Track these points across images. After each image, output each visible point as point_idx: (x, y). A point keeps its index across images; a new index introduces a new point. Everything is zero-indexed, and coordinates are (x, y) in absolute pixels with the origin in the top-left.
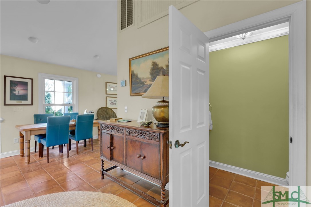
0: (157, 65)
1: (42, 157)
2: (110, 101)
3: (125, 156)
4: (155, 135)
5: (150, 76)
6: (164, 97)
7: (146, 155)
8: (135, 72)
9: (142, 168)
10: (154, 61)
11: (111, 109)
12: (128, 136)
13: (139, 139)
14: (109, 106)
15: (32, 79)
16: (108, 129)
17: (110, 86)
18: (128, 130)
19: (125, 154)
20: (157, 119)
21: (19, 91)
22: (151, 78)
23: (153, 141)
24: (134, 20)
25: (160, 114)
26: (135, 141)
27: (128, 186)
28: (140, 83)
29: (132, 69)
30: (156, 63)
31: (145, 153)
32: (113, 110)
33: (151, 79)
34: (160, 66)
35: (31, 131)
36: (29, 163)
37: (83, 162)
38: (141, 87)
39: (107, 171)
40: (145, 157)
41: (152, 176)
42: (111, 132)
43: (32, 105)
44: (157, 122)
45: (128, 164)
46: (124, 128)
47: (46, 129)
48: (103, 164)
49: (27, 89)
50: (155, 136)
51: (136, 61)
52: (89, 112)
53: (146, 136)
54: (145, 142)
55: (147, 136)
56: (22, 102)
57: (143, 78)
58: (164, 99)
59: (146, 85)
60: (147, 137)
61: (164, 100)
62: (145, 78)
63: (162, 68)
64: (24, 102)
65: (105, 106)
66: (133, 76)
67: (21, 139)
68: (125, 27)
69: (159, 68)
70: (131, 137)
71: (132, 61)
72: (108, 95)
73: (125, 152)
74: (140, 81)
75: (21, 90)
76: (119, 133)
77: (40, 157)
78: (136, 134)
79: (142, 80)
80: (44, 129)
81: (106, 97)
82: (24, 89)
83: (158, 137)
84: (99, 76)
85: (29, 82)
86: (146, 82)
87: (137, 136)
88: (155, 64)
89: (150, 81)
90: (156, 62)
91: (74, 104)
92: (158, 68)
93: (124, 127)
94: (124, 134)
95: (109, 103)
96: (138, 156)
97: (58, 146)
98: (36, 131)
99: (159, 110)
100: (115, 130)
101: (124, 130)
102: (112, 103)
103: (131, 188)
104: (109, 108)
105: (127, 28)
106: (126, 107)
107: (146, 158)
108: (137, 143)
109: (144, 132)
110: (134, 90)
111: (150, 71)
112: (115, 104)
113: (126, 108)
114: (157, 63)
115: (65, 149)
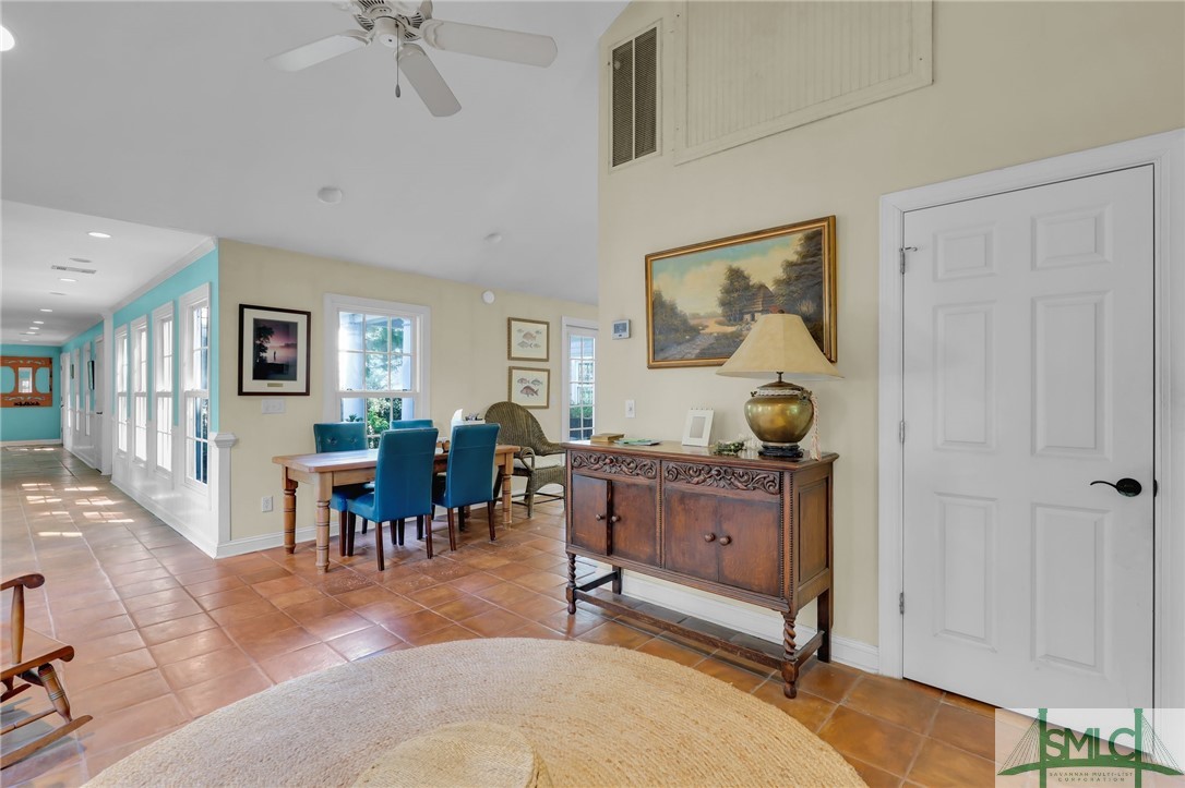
0: (746, 278)
1: (351, 554)
2: (522, 380)
3: (658, 539)
4: (765, 478)
5: (719, 310)
6: (780, 374)
7: (733, 534)
8: (667, 297)
9: (720, 571)
10: (735, 265)
11: (523, 408)
12: (673, 484)
13: (709, 488)
14: (519, 399)
15: (308, 314)
16: (596, 466)
17: (520, 331)
18: (671, 465)
19: (658, 534)
20: (761, 435)
21: (275, 351)
22: (724, 316)
23: (759, 495)
24: (662, 139)
25: (772, 421)
26: (697, 496)
27: (669, 625)
28: (685, 331)
29: (655, 287)
30: (742, 272)
31: (730, 528)
32: (533, 412)
33: (722, 318)
34: (754, 280)
35: (333, 472)
36: (327, 570)
37: (484, 570)
38: (688, 341)
39: (587, 587)
40: (730, 540)
41: (756, 588)
42: (610, 472)
43: (307, 393)
44: (760, 444)
45: (669, 564)
46: (657, 462)
47: (375, 467)
48: (573, 569)
49: (294, 346)
50: (768, 479)
51: (671, 263)
52: (467, 419)
53: (737, 483)
54: (731, 496)
55: (740, 482)
56: (281, 385)
57: (696, 316)
58: (780, 378)
59: (704, 334)
60: (739, 485)
61: (780, 382)
62: (702, 314)
63: (762, 287)
64: (287, 386)
65: (506, 400)
66: (659, 310)
67: (287, 499)
68: (629, 158)
69: (753, 286)
70: (681, 486)
71: (654, 263)
72: (515, 364)
73: (658, 530)
74: (684, 321)
75: (282, 347)
76: (638, 474)
77: (343, 554)
78: (702, 477)
79: (692, 322)
80: (368, 468)
81: (510, 369)
82: (287, 346)
83: (777, 481)
84: (489, 297)
85: (301, 320)
86: (707, 327)
87: (704, 481)
88: (736, 276)
89: (720, 323)
90: (742, 268)
91: (418, 390)
92: (748, 287)
93: (656, 457)
94: (658, 477)
95: (517, 387)
96: (708, 537)
97: (415, 518)
98: (344, 474)
99: (770, 408)
100: (625, 469)
101: (658, 466)
102: (529, 390)
103: (681, 629)
104: (518, 406)
105: (634, 160)
106: (633, 402)
107: (735, 541)
108: (703, 501)
109: (729, 470)
110: (662, 350)
111: (719, 295)
112: (536, 393)
113: (630, 403)
114: (746, 273)
115: (410, 533)
